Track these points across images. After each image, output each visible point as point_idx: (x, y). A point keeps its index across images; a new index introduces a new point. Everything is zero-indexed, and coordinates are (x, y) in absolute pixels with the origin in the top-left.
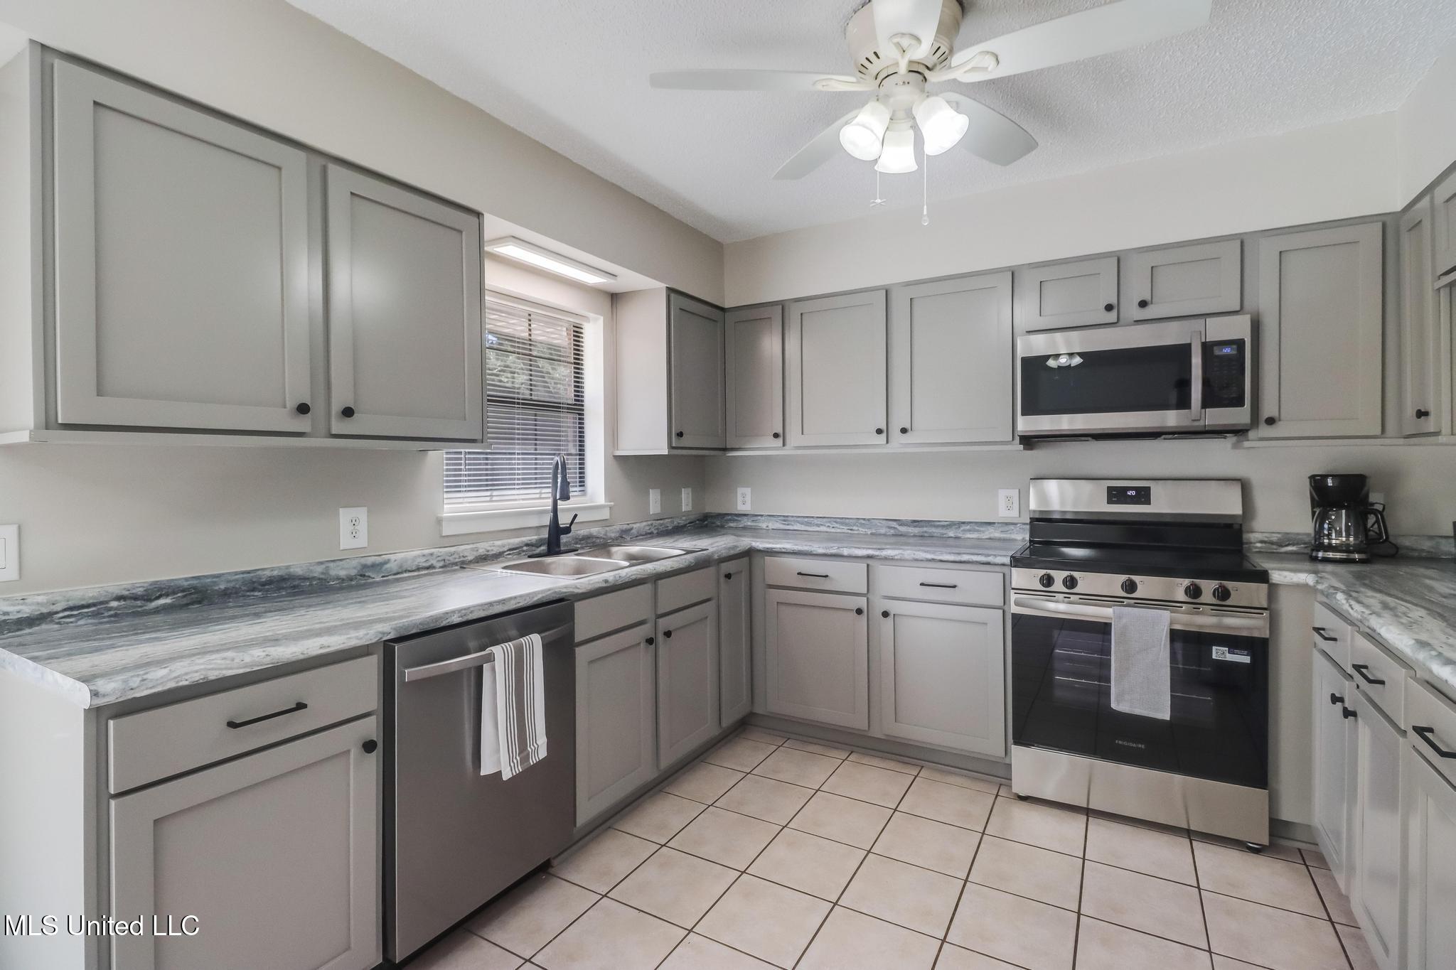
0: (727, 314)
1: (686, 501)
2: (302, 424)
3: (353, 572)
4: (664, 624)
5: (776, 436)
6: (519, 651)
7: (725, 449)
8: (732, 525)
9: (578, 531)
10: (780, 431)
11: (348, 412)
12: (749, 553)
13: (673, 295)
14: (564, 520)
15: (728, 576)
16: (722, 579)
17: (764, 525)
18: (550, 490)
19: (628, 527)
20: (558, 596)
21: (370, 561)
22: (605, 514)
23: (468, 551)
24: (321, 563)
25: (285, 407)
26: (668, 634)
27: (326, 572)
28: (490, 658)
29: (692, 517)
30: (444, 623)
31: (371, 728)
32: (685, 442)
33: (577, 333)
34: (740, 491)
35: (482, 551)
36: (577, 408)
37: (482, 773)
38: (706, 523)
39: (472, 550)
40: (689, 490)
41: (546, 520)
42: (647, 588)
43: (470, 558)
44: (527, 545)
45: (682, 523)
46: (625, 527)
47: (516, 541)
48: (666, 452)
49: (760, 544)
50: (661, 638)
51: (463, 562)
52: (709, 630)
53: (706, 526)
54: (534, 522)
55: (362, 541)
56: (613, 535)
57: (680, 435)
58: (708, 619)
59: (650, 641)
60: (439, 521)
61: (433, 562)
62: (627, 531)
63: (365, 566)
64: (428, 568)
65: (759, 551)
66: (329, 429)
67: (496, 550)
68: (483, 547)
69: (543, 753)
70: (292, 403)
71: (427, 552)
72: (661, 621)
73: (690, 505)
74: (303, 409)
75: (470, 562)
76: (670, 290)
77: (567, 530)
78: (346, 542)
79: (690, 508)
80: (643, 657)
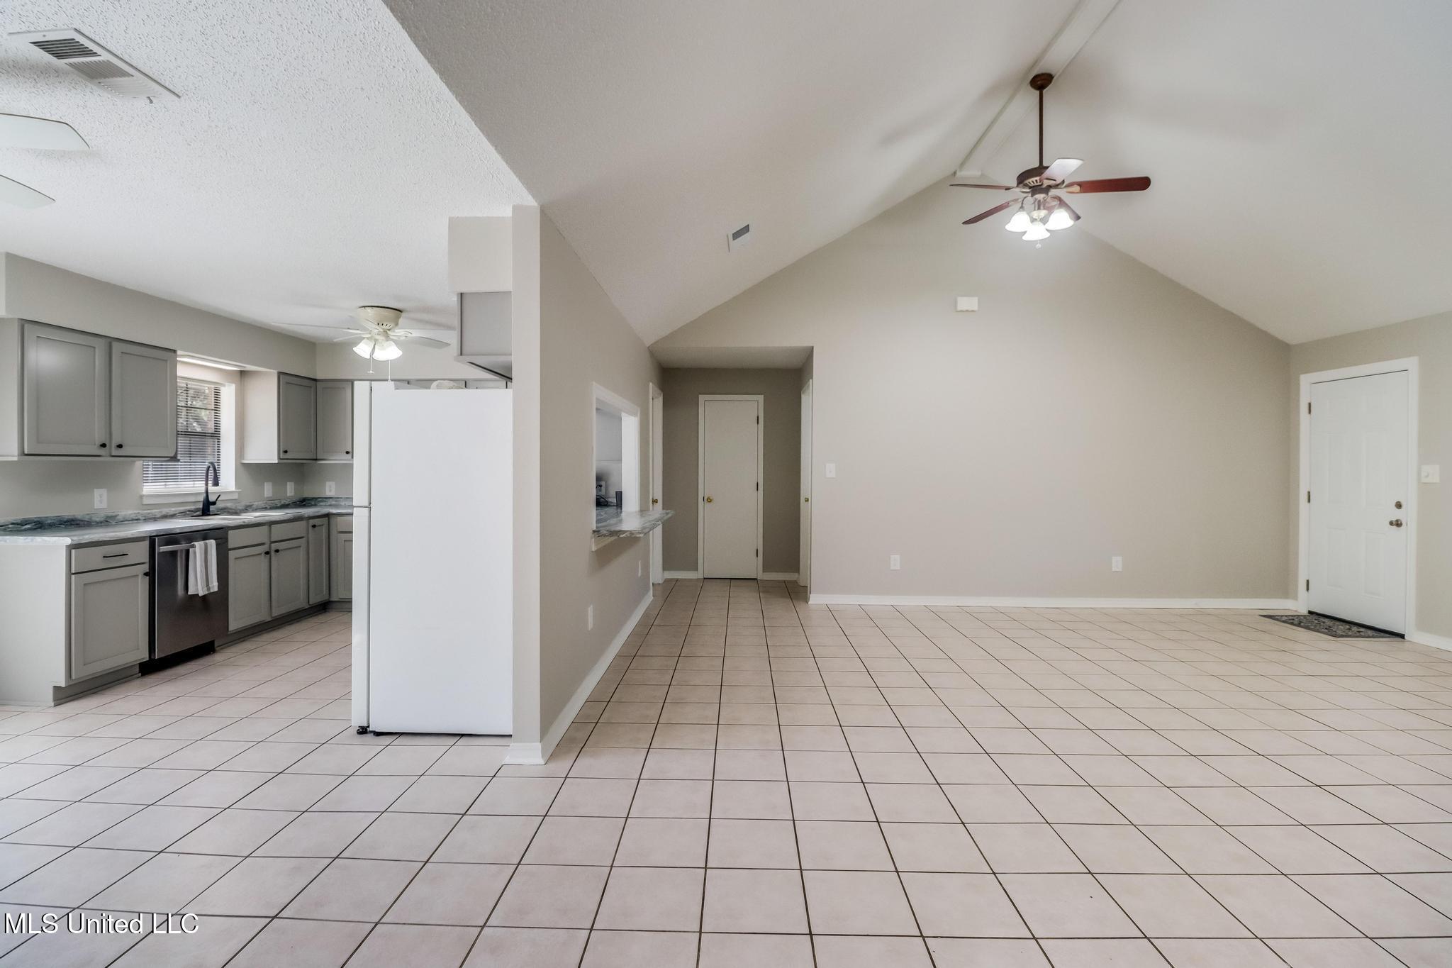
0: (318, 383)
1: (290, 490)
2: (102, 451)
3: (102, 519)
4: (274, 546)
5: (347, 453)
6: (206, 546)
7: (316, 460)
8: (321, 504)
9: (219, 505)
10: (350, 450)
11: (120, 446)
12: (328, 515)
13: (281, 376)
14: (212, 499)
15: (314, 526)
16: (310, 528)
17: (343, 504)
18: (204, 482)
19: (251, 504)
20: (220, 526)
21: (110, 514)
22: (236, 496)
23: (156, 512)
24: (88, 514)
25: (95, 444)
26: (277, 551)
27: (90, 519)
28: (193, 546)
29: (294, 500)
30: (173, 532)
31: (146, 568)
32: (287, 456)
33: (217, 393)
34: (328, 484)
35: (164, 513)
36: (216, 435)
37: (189, 593)
38: (303, 502)
39: (160, 512)
40: (293, 484)
41: (202, 498)
42: (265, 528)
43: (158, 516)
44: (189, 511)
45: (287, 503)
46: (248, 504)
47: (182, 509)
48: (276, 462)
49: (334, 511)
50: (273, 553)
51: (155, 518)
52: (302, 552)
53: (304, 505)
54: (192, 499)
55: (104, 505)
56: (240, 508)
57: (286, 452)
58: (301, 548)
59: (267, 553)
60: (142, 497)
61: (140, 517)
62: (250, 506)
63: (107, 517)
64: (137, 520)
65: (334, 514)
66: (110, 453)
67: (172, 513)
68: (165, 511)
69: (216, 589)
70: (98, 443)
71: (136, 512)
72: (273, 545)
73: (293, 491)
74: (104, 445)
75: (159, 518)
76: (280, 374)
77: (214, 503)
78: (97, 505)
79: (292, 494)
80: (264, 560)
